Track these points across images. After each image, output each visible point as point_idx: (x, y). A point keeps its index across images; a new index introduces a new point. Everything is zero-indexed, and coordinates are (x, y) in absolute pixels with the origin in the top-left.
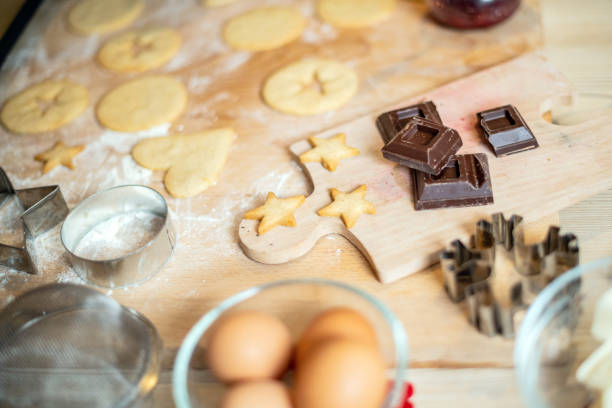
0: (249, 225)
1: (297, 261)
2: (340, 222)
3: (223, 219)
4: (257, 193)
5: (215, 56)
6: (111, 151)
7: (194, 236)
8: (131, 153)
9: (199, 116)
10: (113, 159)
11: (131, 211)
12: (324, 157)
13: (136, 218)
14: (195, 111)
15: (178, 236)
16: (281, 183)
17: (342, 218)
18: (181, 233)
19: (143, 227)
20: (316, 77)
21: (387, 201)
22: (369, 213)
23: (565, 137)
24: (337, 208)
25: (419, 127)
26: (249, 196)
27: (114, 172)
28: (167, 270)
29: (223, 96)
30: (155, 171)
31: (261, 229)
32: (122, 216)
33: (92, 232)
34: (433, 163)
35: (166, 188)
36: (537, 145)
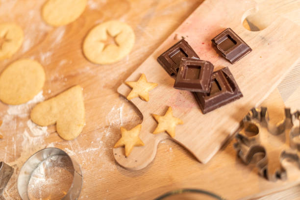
0: (118, 152)
1: (152, 163)
2: (166, 134)
3: (100, 147)
4: (111, 124)
5: (46, 34)
6: (17, 118)
7: (89, 163)
8: (29, 117)
9: (56, 80)
10: (21, 124)
11: (48, 157)
12: (140, 94)
13: (52, 161)
14: (52, 78)
15: (81, 166)
16: (121, 113)
17: (166, 132)
18: (81, 163)
19: (58, 165)
20: (108, 33)
21: (185, 113)
22: (179, 124)
23: (263, 38)
24: (161, 127)
25: (189, 66)
26: (107, 127)
27: (26, 133)
28: (84, 190)
29: (63, 62)
30: (49, 126)
31: (127, 154)
32: (44, 161)
33: (32, 177)
34: (205, 88)
35: (59, 136)
36: (250, 50)
